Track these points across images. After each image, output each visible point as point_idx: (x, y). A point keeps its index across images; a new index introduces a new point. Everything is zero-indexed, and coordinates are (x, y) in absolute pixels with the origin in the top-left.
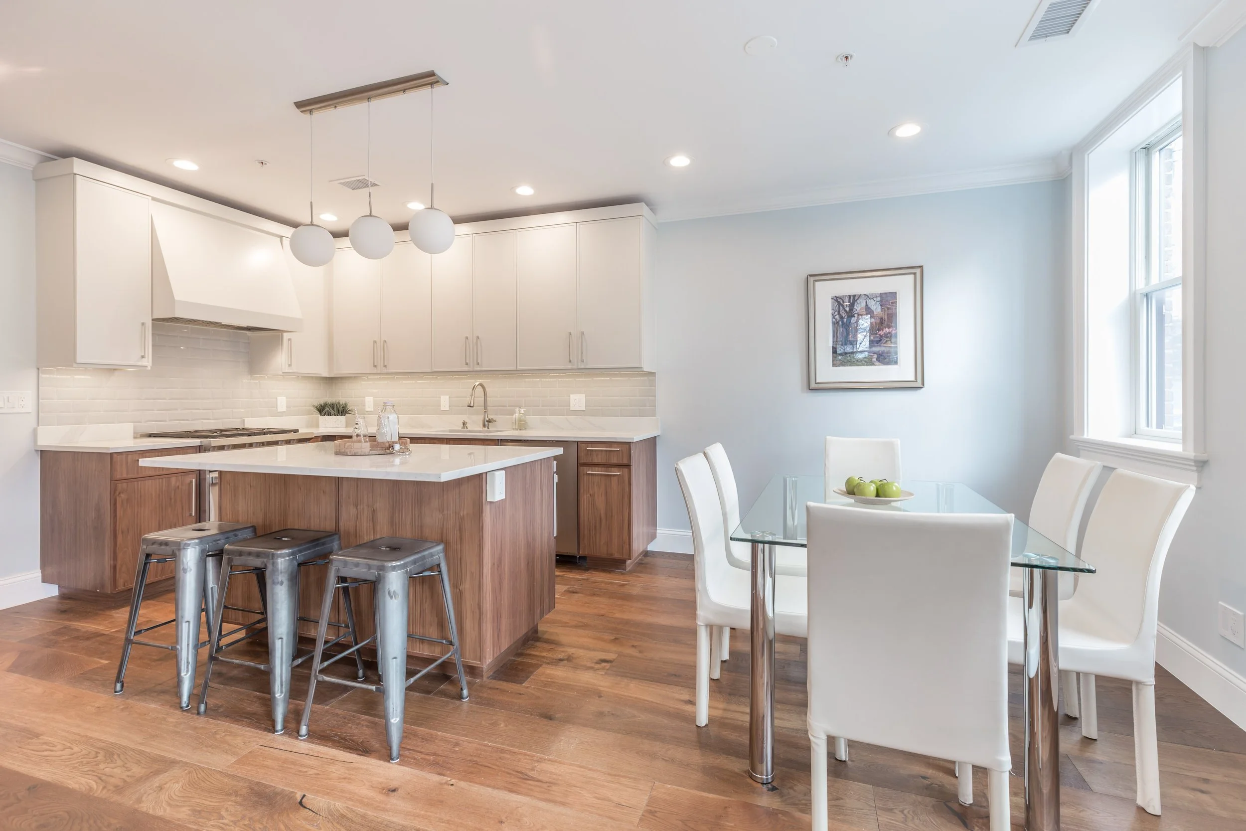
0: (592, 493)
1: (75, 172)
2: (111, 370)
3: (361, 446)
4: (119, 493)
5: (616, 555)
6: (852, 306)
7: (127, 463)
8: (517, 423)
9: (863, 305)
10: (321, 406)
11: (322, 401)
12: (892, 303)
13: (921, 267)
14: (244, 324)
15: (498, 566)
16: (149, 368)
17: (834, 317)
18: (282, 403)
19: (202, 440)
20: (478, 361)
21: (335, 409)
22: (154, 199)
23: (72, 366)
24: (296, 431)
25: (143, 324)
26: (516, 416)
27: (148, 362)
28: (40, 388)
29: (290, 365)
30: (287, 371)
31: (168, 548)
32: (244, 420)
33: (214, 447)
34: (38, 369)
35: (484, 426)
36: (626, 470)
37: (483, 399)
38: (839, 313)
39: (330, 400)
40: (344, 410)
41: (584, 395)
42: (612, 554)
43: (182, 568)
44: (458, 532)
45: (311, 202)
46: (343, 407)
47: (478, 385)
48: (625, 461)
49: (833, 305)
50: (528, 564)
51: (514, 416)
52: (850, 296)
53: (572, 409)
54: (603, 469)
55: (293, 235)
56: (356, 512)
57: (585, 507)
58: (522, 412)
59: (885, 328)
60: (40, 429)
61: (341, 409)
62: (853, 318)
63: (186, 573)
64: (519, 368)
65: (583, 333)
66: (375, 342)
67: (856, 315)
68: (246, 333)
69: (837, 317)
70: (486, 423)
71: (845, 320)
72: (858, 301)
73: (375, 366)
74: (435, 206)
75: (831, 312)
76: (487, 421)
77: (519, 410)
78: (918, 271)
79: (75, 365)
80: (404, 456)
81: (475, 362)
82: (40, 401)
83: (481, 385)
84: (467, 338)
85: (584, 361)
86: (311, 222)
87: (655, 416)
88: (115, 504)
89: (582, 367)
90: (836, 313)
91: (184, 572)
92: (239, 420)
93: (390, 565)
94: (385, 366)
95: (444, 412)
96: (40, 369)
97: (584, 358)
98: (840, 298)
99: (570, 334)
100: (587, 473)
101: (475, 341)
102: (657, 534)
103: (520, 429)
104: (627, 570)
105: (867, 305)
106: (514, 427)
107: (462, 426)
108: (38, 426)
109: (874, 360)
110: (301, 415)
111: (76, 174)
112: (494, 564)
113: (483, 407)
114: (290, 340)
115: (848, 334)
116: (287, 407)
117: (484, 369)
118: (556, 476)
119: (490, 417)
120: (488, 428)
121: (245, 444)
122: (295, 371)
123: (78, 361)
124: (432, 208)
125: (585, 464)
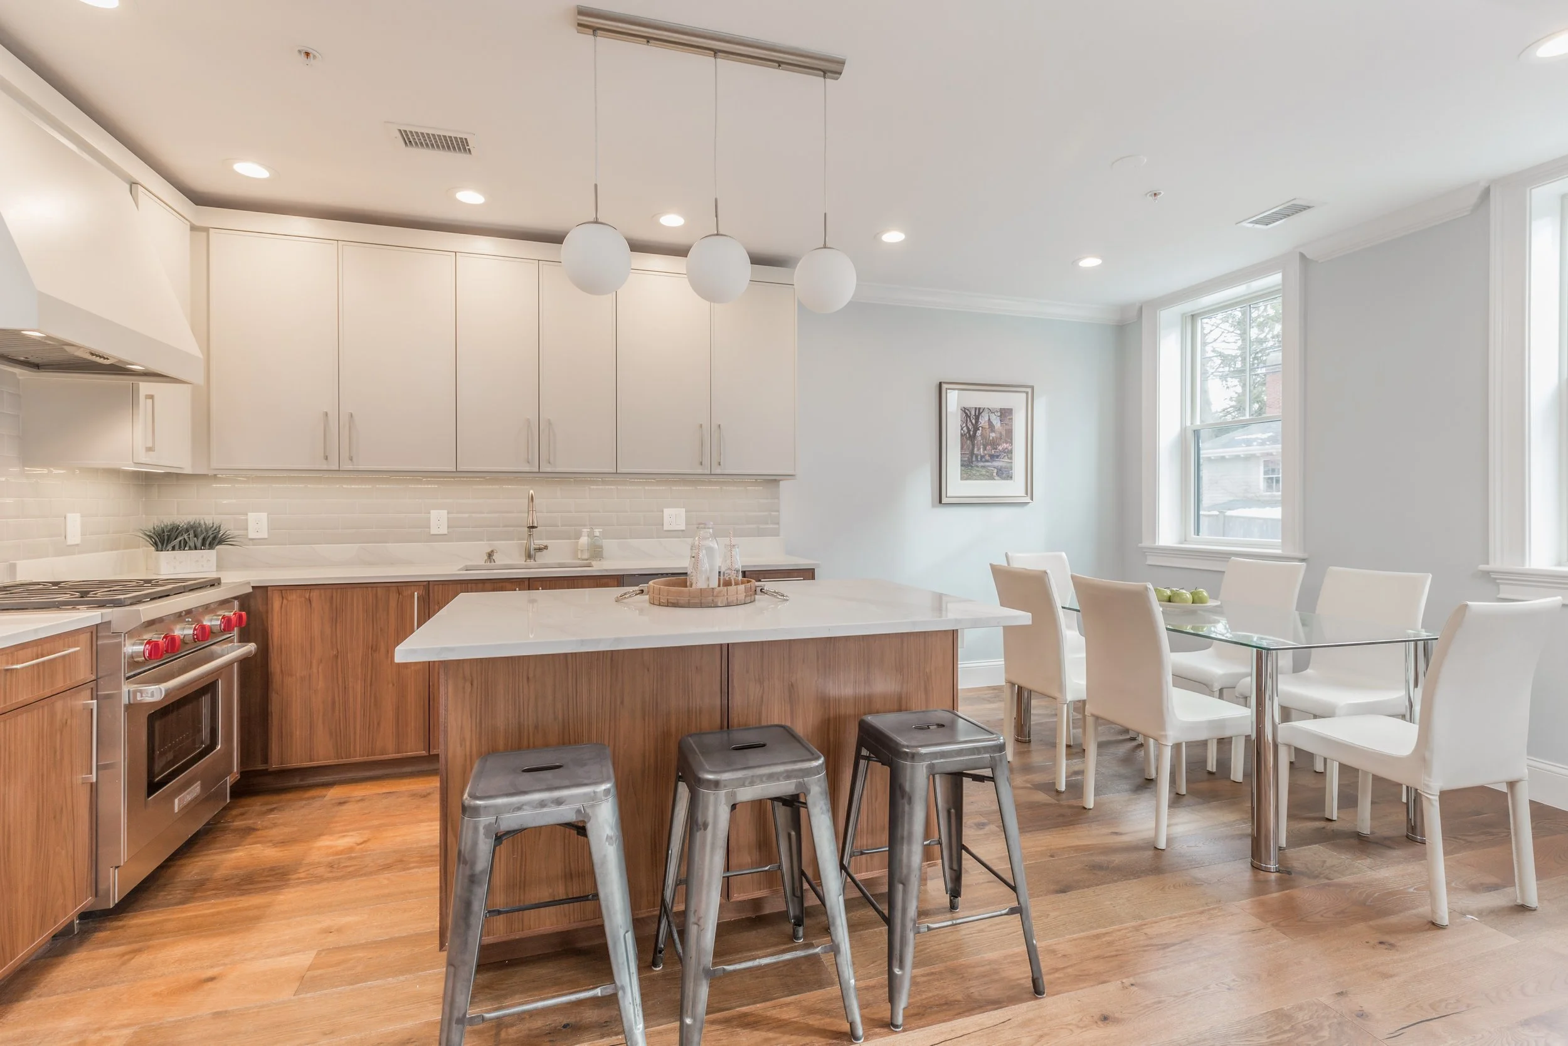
6: (977, 418)
8: (587, 550)
9: (987, 419)
12: (1009, 419)
13: (1032, 388)
17: (962, 429)
26: (584, 540)
35: (529, 557)
38: (966, 425)
41: (684, 509)
45: (596, 186)
46: (213, 534)
49: (962, 416)
52: (976, 408)
53: (670, 529)
58: (597, 534)
59: (1003, 443)
62: (978, 431)
64: (621, 470)
65: (719, 427)
66: (326, 415)
67: (980, 428)
69: (965, 429)
70: (533, 553)
71: (971, 433)
72: (983, 414)
73: (326, 458)
74: (828, 245)
75: (960, 423)
76: (533, 550)
78: (1029, 390)
87: (779, 536)
89: (719, 471)
90: (964, 425)
94: (350, 459)
95: (438, 537)
98: (968, 410)
99: (701, 427)
103: (594, 558)
105: (989, 419)
106: (582, 557)
107: (487, 559)
109: (995, 474)
114: (151, 397)
115: (973, 445)
119: (540, 543)
120: (534, 560)
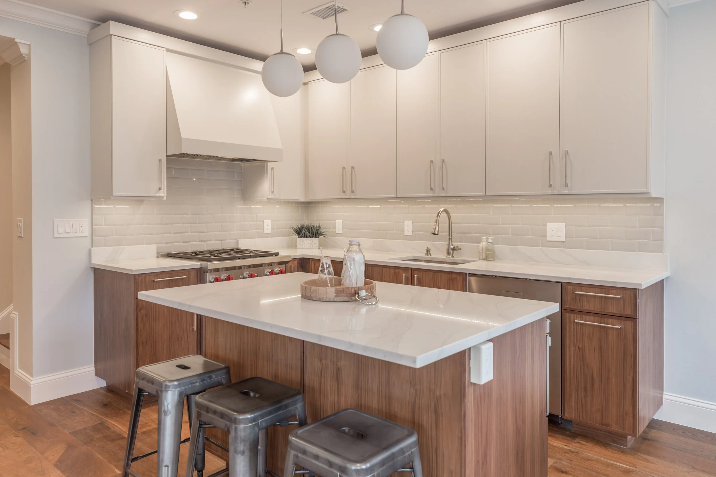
0: (580, 346)
1: (111, 33)
2: (140, 200)
3: (326, 292)
4: (140, 310)
5: (614, 428)
7: (145, 282)
8: (484, 251)
10: (299, 228)
11: (299, 223)
14: (236, 157)
15: (483, 463)
16: (165, 198)
18: (268, 226)
19: (202, 263)
20: (444, 186)
21: (310, 232)
22: (168, 50)
23: (110, 198)
24: (277, 254)
25: (160, 160)
26: (483, 244)
27: (164, 194)
28: (93, 216)
29: (273, 192)
30: (270, 197)
31: (154, 386)
32: (238, 241)
33: (211, 270)
34: (92, 200)
35: (448, 253)
36: (629, 324)
37: (447, 224)
39: (307, 223)
40: (317, 232)
41: (564, 224)
42: (608, 425)
43: (163, 410)
44: (433, 415)
45: (281, 30)
46: (317, 230)
47: (443, 211)
48: (628, 312)
50: (517, 454)
51: (481, 244)
53: (548, 239)
54: (596, 318)
55: (264, 68)
56: (321, 367)
57: (572, 362)
58: (491, 241)
60: (93, 249)
61: (315, 232)
63: (166, 416)
64: (488, 193)
65: (567, 152)
66: (344, 168)
68: (240, 164)
70: (451, 251)
73: (344, 192)
74: (406, 11)
76: (451, 249)
77: (487, 239)
79: (112, 198)
80: (371, 307)
81: (440, 188)
82: (93, 227)
83: (446, 211)
84: (432, 162)
85: (569, 185)
86: (281, 51)
87: (662, 252)
88: (137, 319)
89: (566, 192)
91: (164, 414)
92: (235, 241)
93: (353, 468)
94: (353, 192)
95: (407, 237)
96: (93, 200)
97: (568, 182)
99: (551, 153)
100: (574, 322)
101: (440, 165)
102: (664, 400)
103: (487, 259)
104: (628, 447)
106: (481, 257)
107: (426, 252)
108: (92, 247)
110: (283, 237)
111: (112, 35)
112: (478, 462)
113: (448, 234)
114: (272, 169)
116: (271, 229)
117: (449, 194)
118: (549, 339)
119: (455, 244)
120: (453, 256)
121: (236, 267)
122: (277, 197)
123: (114, 195)
124: (402, 14)
125: (572, 311)
